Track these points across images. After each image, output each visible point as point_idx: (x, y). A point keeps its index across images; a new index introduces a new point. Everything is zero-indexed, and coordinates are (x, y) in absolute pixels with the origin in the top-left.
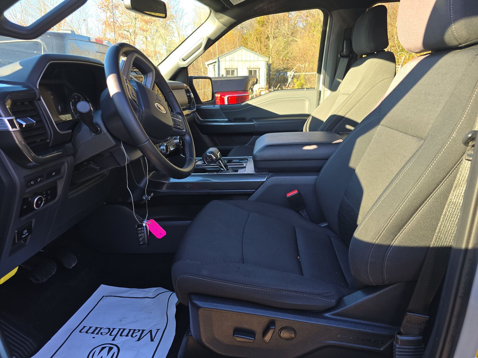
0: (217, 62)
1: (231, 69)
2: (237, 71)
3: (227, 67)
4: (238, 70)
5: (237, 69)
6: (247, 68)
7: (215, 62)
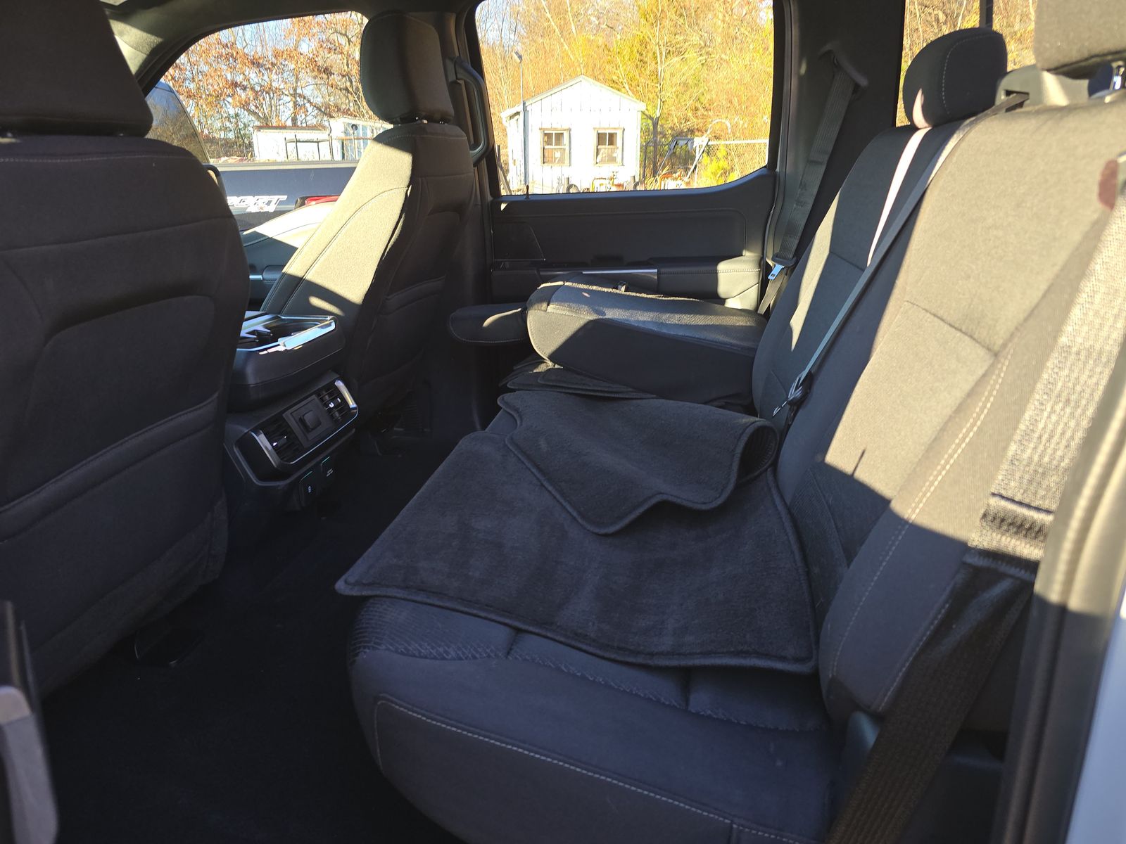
0: (522, 114)
1: (555, 129)
2: (570, 134)
3: (544, 127)
4: (571, 132)
5: (570, 130)
6: (594, 129)
7: (518, 113)
